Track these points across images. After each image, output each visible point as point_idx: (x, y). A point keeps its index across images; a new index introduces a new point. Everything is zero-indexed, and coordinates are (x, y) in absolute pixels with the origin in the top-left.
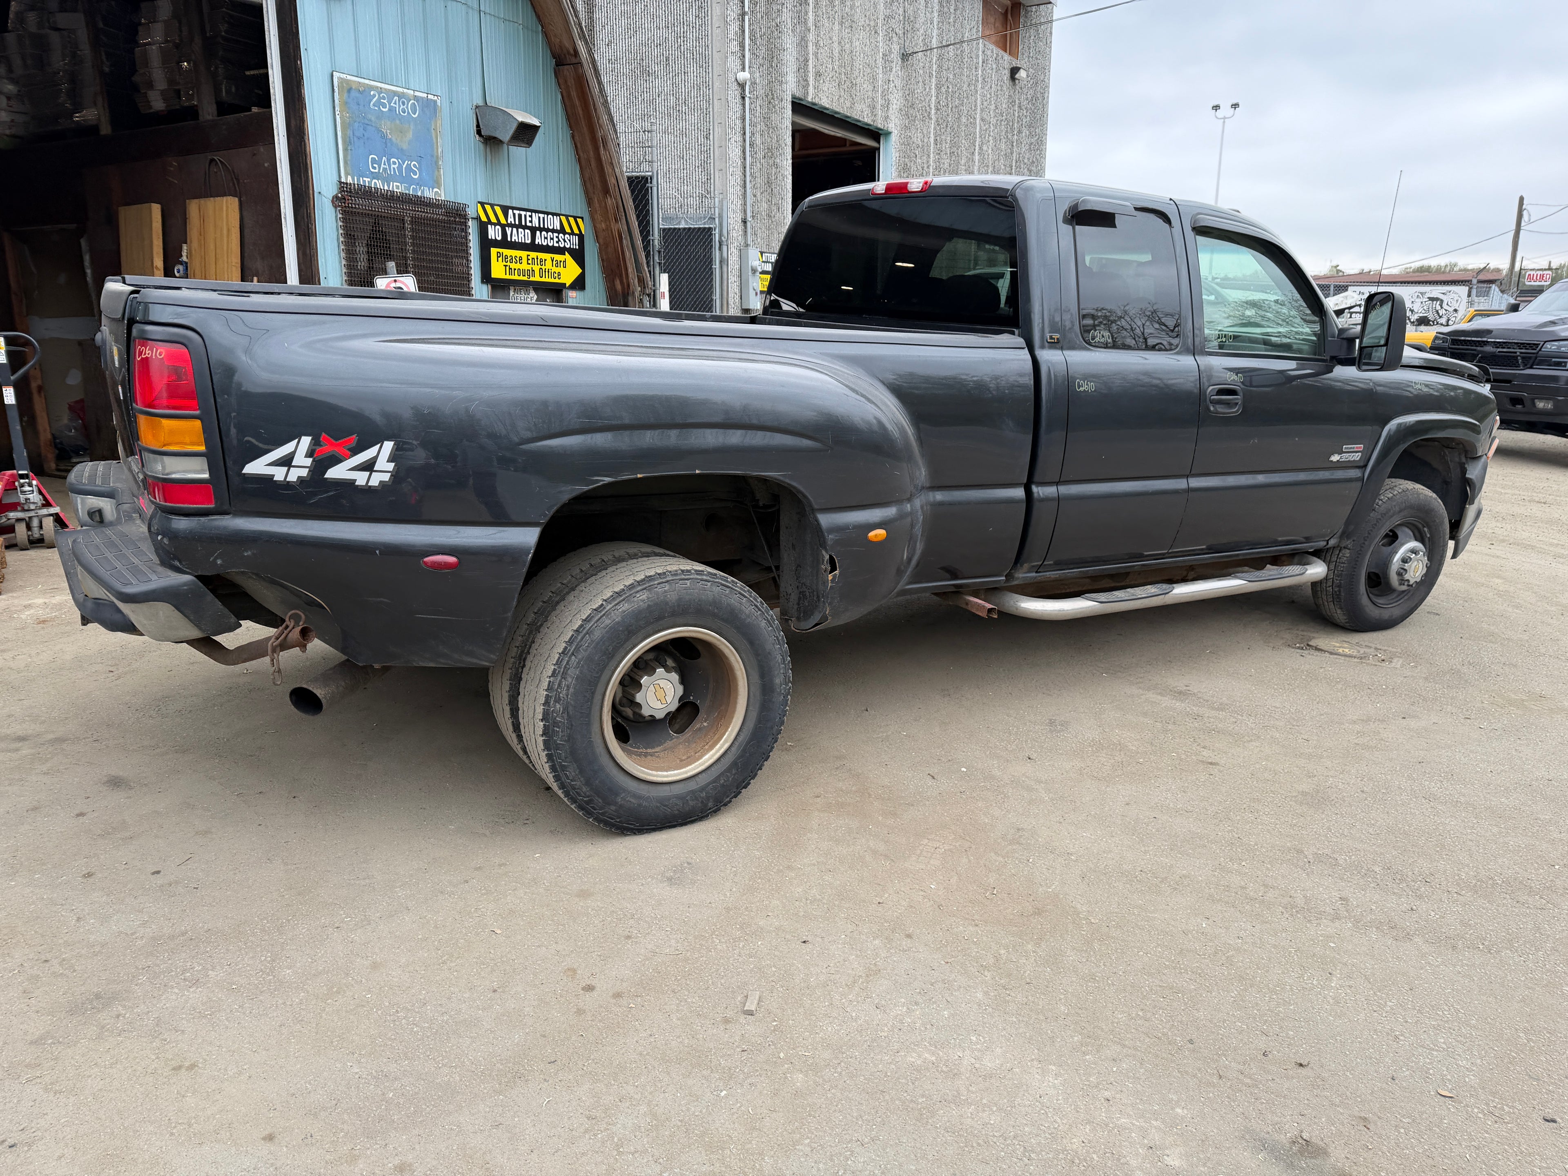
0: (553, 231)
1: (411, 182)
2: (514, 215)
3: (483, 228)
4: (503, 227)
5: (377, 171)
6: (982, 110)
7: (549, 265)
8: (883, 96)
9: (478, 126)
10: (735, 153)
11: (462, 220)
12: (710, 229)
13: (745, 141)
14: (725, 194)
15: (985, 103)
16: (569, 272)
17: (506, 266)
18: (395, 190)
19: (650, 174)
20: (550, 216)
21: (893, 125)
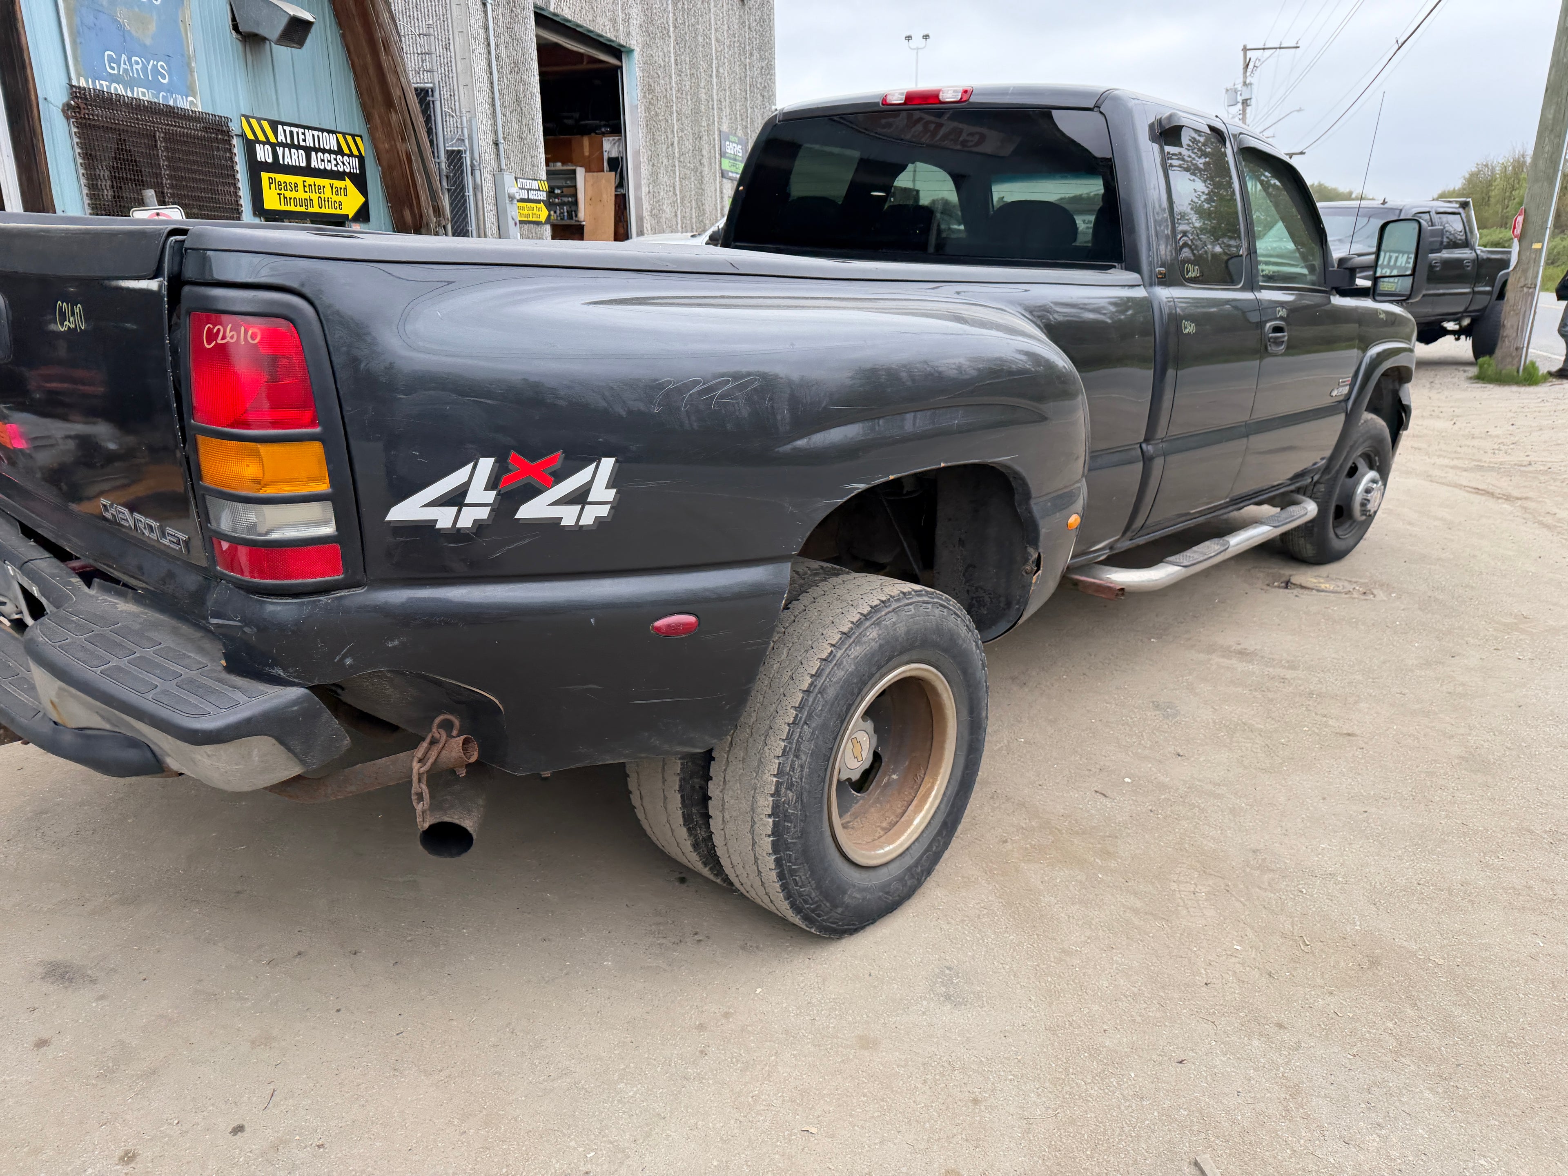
0: (330, 152)
1: (160, 87)
2: (285, 131)
3: (250, 147)
4: (273, 146)
5: (116, 72)
6: (716, 30)
7: (328, 193)
8: (623, 10)
9: (234, 19)
10: (480, 66)
11: (226, 138)
12: (459, 152)
13: (489, 53)
14: (473, 112)
15: (719, 23)
16: (352, 201)
17: (279, 194)
18: (141, 98)
19: (431, 85)
20: (325, 134)
21: (634, 41)
